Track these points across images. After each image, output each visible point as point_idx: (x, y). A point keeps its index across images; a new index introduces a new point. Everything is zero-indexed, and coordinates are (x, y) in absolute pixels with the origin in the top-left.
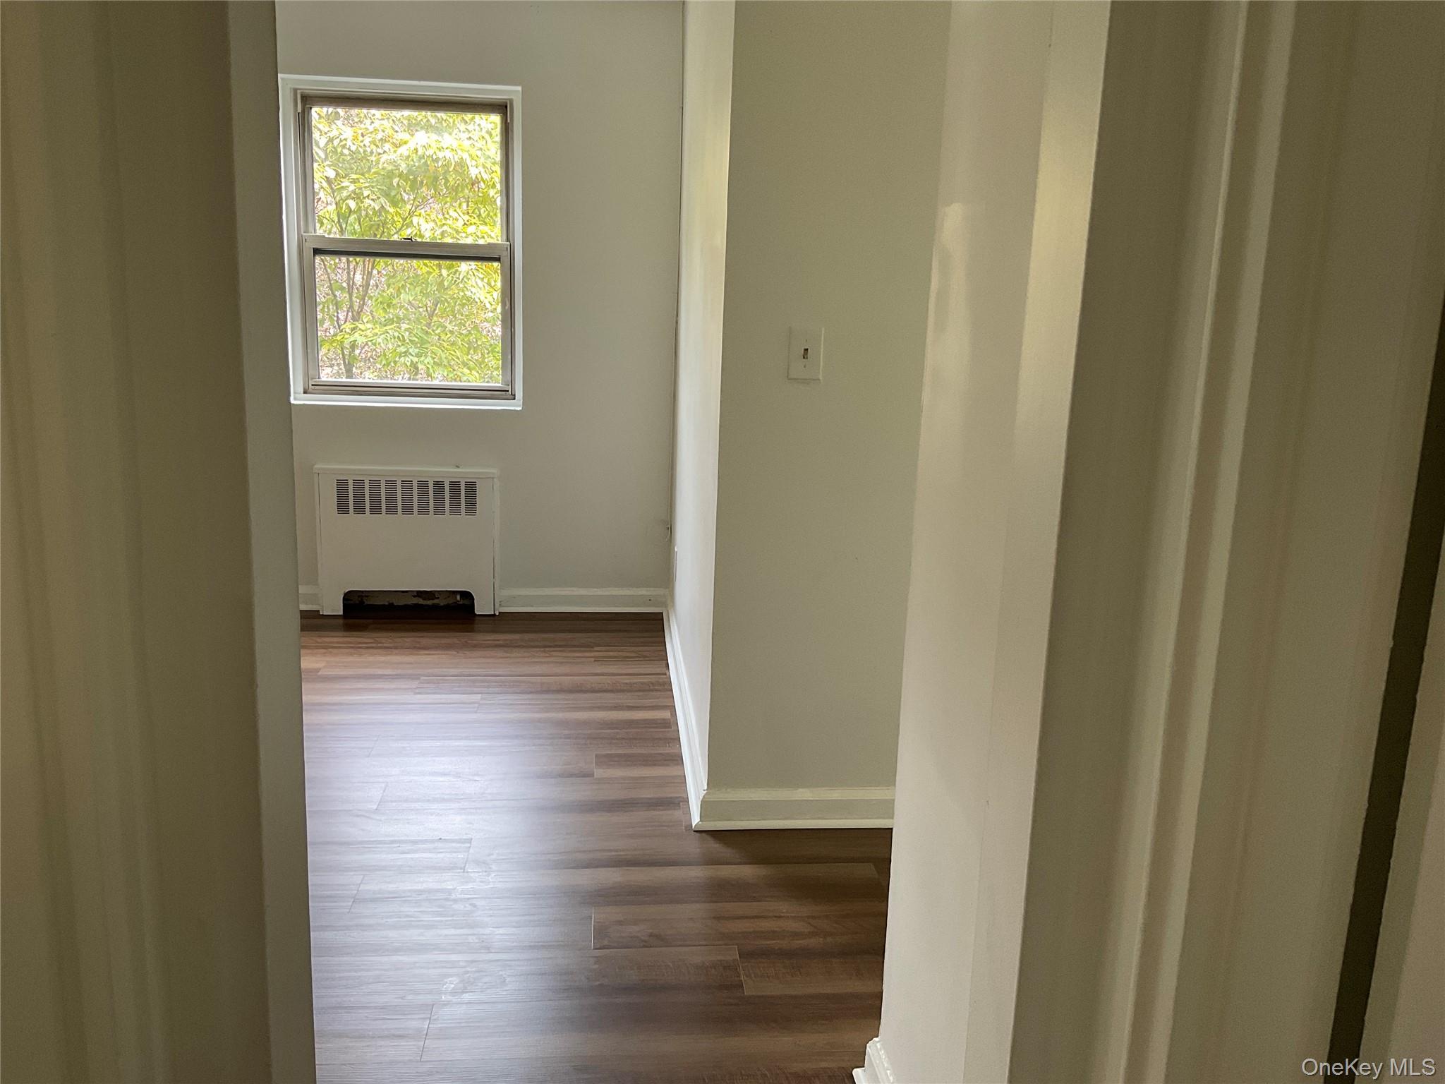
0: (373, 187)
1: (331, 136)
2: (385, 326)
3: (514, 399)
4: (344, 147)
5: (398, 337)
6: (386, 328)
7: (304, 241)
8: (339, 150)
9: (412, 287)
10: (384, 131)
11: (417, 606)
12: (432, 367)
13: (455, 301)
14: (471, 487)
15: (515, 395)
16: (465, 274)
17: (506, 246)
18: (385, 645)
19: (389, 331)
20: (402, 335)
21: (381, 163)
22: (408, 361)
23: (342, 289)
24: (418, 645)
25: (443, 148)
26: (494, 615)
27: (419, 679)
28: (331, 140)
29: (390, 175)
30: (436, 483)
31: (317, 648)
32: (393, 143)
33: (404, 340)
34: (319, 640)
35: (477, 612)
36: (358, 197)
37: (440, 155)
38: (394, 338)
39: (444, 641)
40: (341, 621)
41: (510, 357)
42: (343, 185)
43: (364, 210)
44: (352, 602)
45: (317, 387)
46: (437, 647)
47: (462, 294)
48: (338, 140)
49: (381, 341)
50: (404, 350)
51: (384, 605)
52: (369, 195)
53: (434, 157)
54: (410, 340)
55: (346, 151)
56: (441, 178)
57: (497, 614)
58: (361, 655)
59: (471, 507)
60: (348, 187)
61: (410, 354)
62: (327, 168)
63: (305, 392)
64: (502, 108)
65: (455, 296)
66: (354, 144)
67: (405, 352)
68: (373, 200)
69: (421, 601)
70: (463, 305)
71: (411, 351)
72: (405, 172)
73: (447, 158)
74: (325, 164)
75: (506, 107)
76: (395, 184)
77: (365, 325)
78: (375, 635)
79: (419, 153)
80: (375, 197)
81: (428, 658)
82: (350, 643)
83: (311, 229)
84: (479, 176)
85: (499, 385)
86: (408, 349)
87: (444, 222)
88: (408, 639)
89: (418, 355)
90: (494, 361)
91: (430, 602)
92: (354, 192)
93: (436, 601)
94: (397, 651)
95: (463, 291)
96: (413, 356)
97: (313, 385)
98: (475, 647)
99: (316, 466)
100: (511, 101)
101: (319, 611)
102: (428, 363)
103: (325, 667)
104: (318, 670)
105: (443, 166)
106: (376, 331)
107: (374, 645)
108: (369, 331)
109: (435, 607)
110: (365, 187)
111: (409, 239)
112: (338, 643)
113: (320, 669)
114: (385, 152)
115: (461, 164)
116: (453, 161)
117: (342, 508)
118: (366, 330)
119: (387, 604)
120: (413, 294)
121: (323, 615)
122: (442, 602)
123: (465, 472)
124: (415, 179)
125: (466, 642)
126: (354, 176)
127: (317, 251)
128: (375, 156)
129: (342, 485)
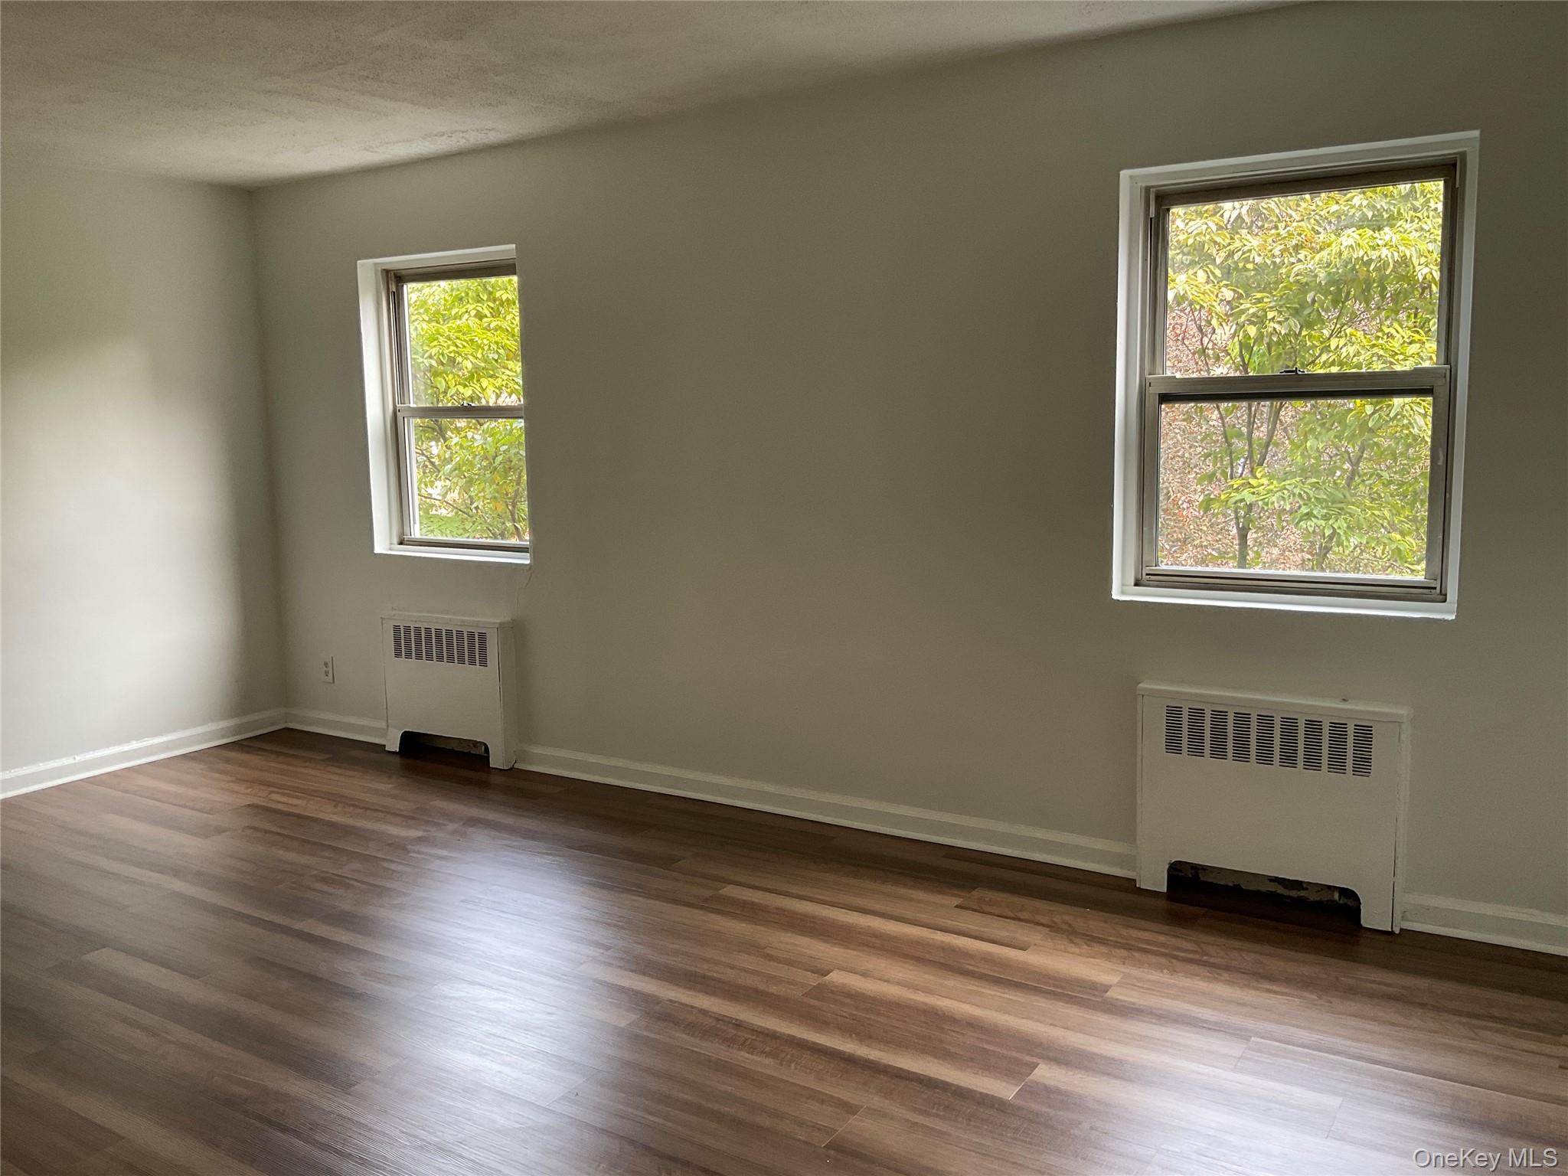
0: (1281, 307)
1: (1232, 249)
2: (1284, 481)
3: (1445, 601)
4: (1247, 260)
5: (1300, 494)
6: (1284, 483)
7: (1148, 385)
8: (1241, 265)
9: (1324, 431)
10: (1300, 235)
11: (1273, 895)
12: (1345, 533)
13: (1397, 440)
14: (1365, 734)
15: (1446, 595)
16: (1399, 410)
17: (1444, 371)
18: (1212, 960)
19: (1287, 487)
20: (1305, 492)
21: (1293, 275)
22: (1311, 526)
23: (1240, 435)
24: (1261, 971)
25: (1378, 246)
26: (1391, 933)
27: (1247, 1039)
28: (1231, 254)
29: (1304, 288)
30: (1309, 723)
31: (1117, 945)
32: (1312, 248)
33: (1309, 499)
34: (1124, 932)
35: (1364, 923)
36: (1259, 320)
37: (1374, 255)
38: (1294, 495)
39: (1306, 970)
40: (1163, 904)
41: (1441, 537)
42: (1242, 307)
43: (1267, 337)
44: (1180, 874)
45: (1153, 577)
46: (1288, 980)
47: (1405, 432)
48: (1240, 253)
49: (1275, 500)
50: (1306, 511)
51: (1227, 886)
52: (1274, 317)
53: (1365, 258)
54: (1316, 498)
55: (1250, 266)
56: (1375, 285)
57: (1397, 931)
58: (1174, 971)
59: (1363, 764)
60: (1248, 309)
61: (1315, 517)
62: (1224, 289)
63: (1136, 584)
64: (1448, 169)
65: (1398, 434)
66: (1259, 255)
67: (1307, 514)
68: (1280, 323)
69: (1280, 890)
70: (1409, 446)
71: (1315, 512)
72: (1323, 283)
73: (1383, 256)
74: (1222, 284)
75: (1455, 165)
76: (1309, 300)
77: (1261, 480)
78: (1203, 937)
79: (1344, 257)
80: (1281, 319)
81: (1271, 1000)
82: (1163, 945)
83: (1159, 369)
84: (1429, 277)
85: (1420, 577)
86: (1312, 510)
87: (1374, 342)
88: (1248, 955)
89: (1326, 517)
90: (1415, 543)
91: (1294, 893)
92: (1254, 315)
93: (1302, 893)
94: (1226, 976)
95: (1408, 428)
96: (1317, 518)
97: (1147, 574)
98: (1350, 992)
99: (1140, 685)
100: (1463, 155)
101: (1135, 880)
102: (1339, 528)
103: (1119, 984)
104: (1106, 988)
105: (1376, 269)
106: (1271, 487)
107: (1197, 957)
108: (1263, 487)
109: (1300, 903)
110: (1270, 308)
111: (1293, 371)
112: (1147, 942)
113: (1110, 986)
114: (1299, 261)
115: (1405, 261)
116: (1390, 260)
117: (1173, 745)
118: (1258, 487)
119: (1231, 885)
120: (1324, 439)
121: (1139, 888)
122: (1313, 896)
123: (1359, 708)
124: (1339, 291)
125: (1337, 978)
126: (1259, 295)
127: (1165, 398)
128: (1286, 267)
129: (1174, 713)
